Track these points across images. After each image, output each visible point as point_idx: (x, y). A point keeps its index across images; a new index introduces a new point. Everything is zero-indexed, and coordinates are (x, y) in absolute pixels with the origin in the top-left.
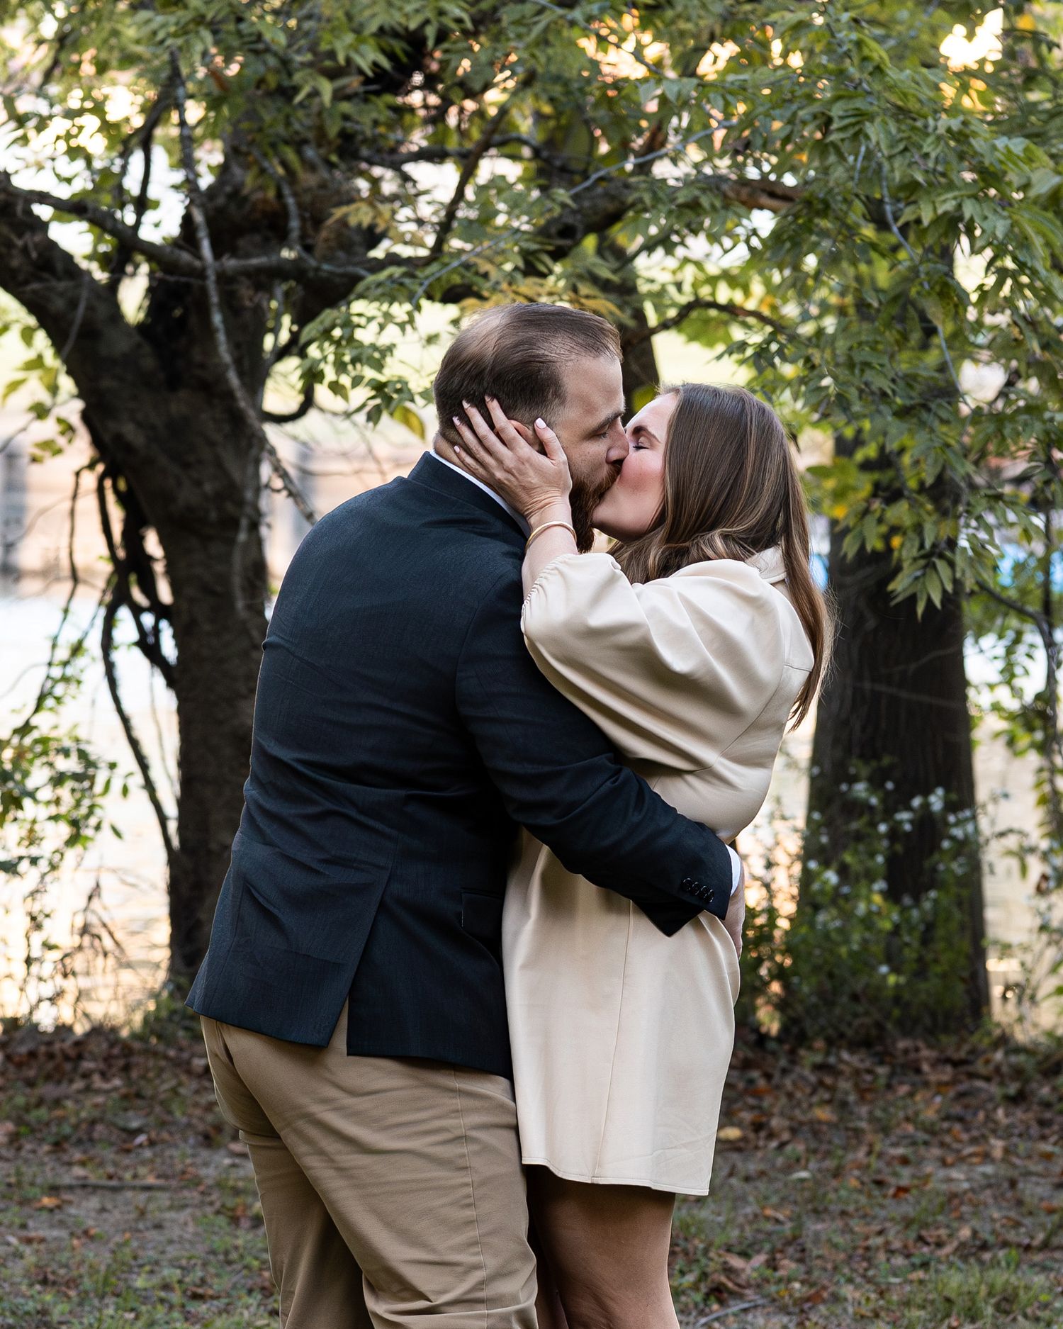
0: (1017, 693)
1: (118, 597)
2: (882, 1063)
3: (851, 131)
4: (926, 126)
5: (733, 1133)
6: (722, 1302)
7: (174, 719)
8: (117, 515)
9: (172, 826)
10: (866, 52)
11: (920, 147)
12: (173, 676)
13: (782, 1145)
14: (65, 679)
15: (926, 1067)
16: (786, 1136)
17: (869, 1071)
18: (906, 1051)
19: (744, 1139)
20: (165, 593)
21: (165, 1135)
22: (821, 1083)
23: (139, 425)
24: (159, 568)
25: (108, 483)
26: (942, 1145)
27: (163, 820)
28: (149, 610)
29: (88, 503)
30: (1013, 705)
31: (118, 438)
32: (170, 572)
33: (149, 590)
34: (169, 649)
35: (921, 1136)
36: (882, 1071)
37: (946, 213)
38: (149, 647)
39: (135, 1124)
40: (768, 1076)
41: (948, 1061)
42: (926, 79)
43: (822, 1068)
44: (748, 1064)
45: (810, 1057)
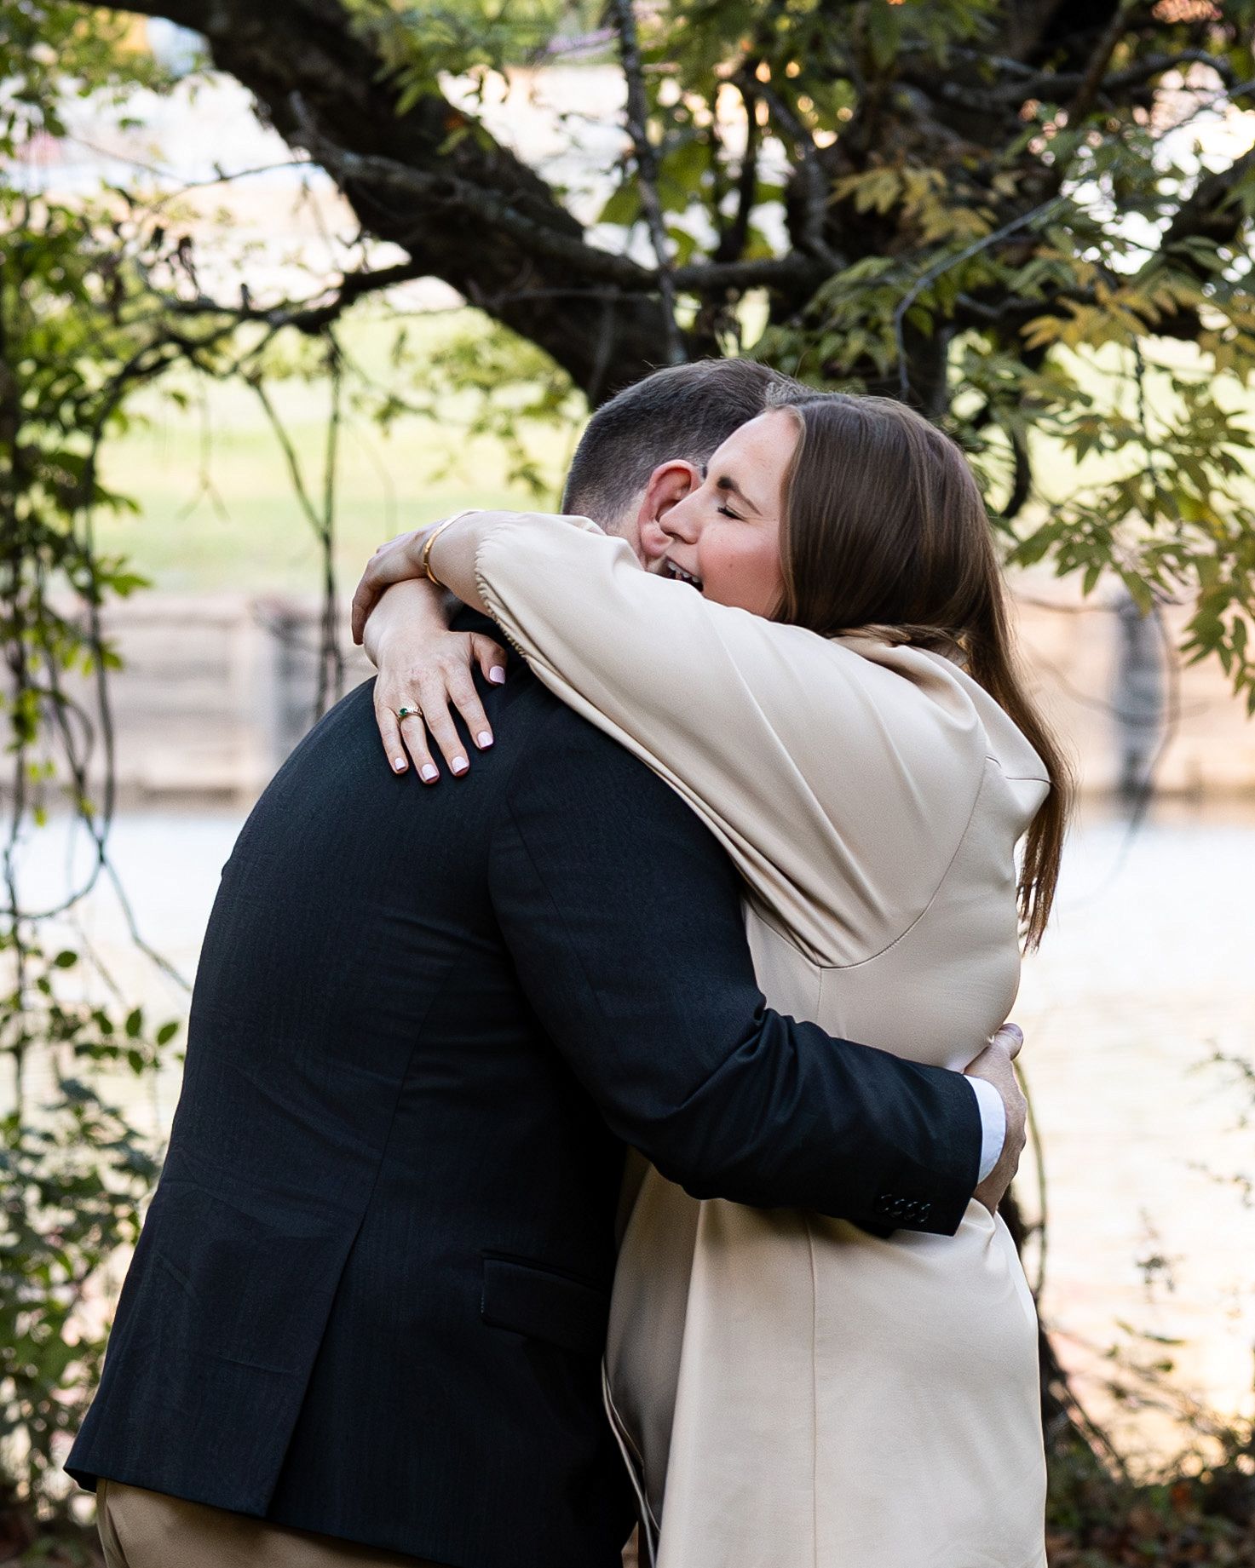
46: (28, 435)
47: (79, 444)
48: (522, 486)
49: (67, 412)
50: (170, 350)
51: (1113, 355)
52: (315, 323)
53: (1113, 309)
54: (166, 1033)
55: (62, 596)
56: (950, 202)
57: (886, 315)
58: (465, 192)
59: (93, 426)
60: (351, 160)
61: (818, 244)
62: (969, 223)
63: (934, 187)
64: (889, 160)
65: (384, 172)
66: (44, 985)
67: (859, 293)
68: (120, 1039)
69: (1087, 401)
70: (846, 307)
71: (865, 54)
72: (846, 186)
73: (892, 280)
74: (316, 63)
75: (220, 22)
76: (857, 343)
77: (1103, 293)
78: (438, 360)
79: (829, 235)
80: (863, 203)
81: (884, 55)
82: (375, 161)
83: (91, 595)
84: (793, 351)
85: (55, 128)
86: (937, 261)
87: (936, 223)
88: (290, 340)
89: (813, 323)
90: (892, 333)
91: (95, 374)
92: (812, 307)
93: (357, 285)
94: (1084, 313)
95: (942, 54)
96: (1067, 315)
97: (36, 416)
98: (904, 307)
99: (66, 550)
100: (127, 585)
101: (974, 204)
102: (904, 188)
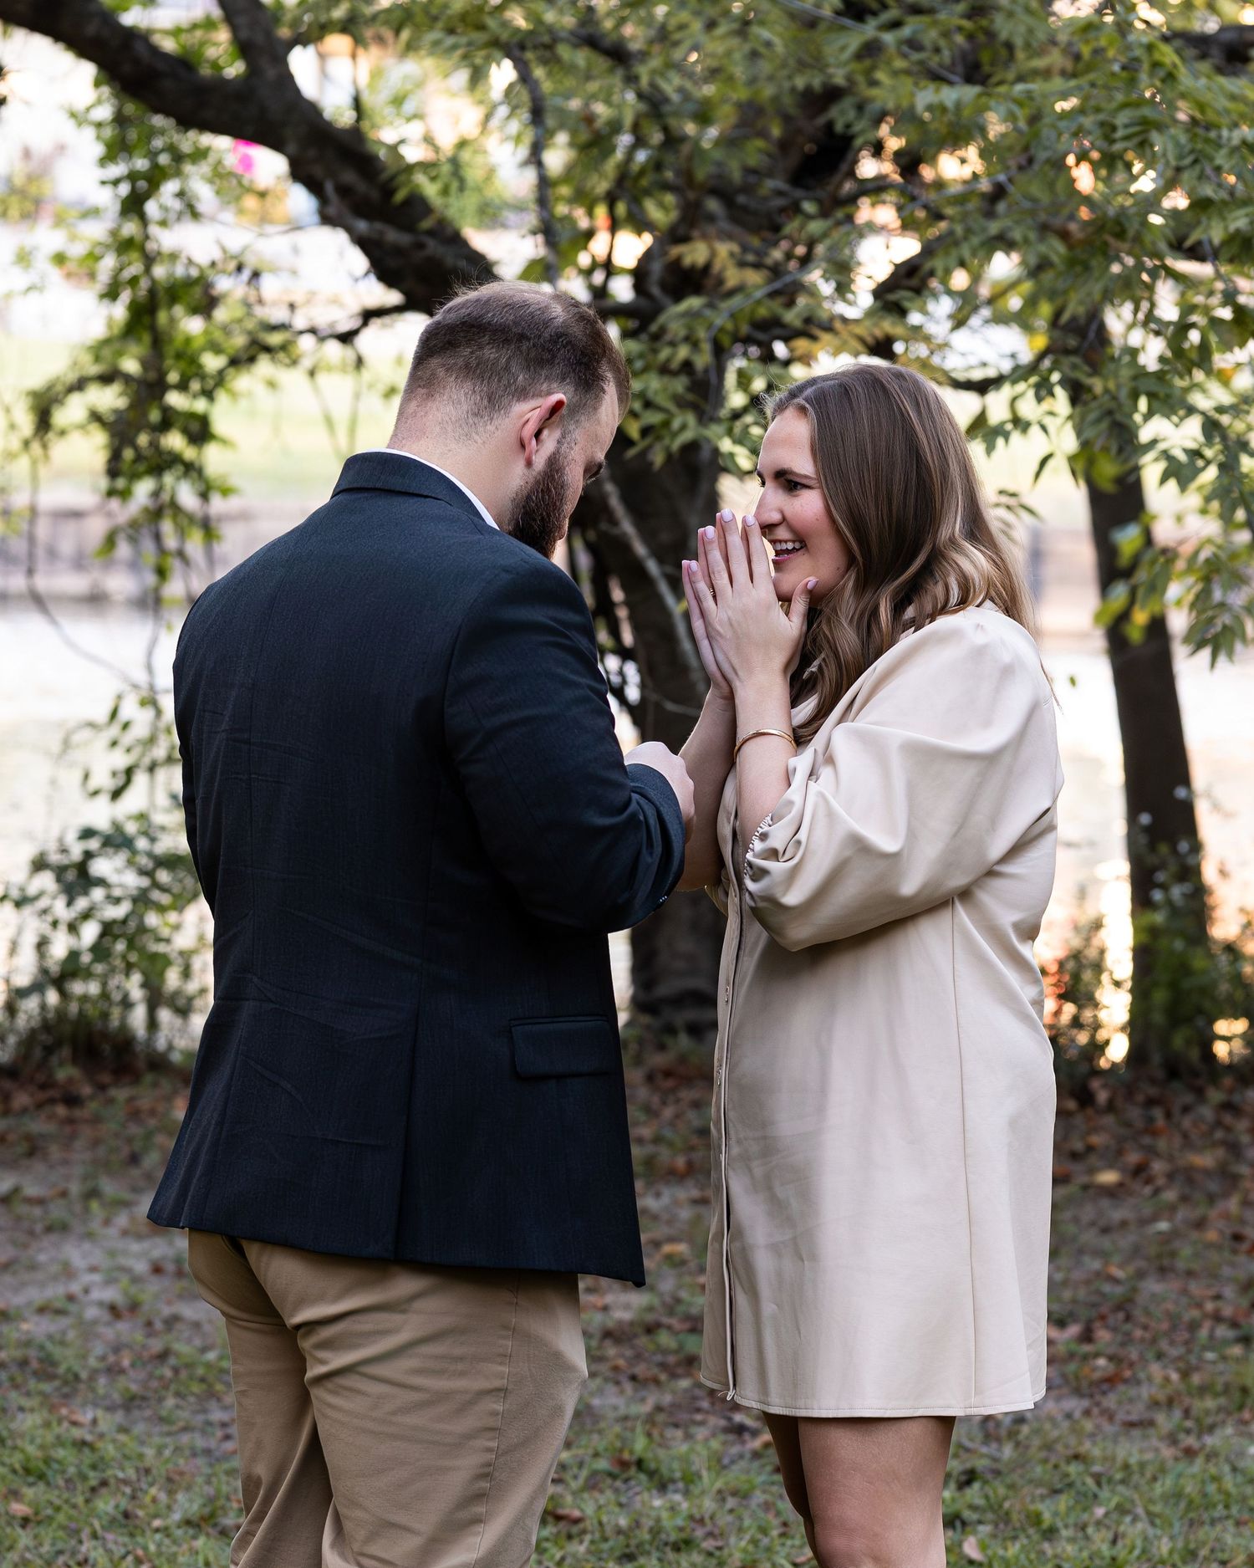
3: (1136, 140)
4: (1220, 137)
5: (1111, 1176)
10: (1157, 56)
11: (1211, 159)
13: (1157, 1191)
16: (1161, 1181)
19: (1121, 1185)
20: (628, 638)
22: (1219, 1123)
24: (622, 613)
28: (614, 652)
32: (632, 618)
33: (615, 632)
34: (633, 692)
37: (1238, 231)
38: (616, 689)
40: (1168, 1115)
42: (1222, 88)
43: (1228, 1107)
44: (1151, 1102)
45: (1215, 1096)
46: (170, 399)
47: (200, 405)
49: (195, 385)
50: (258, 351)
52: (346, 338)
53: (845, 335)
55: (187, 496)
56: (742, 264)
57: (702, 334)
58: (433, 247)
59: (209, 394)
60: (362, 226)
61: (655, 291)
62: (754, 278)
63: (732, 254)
64: (705, 237)
65: (381, 233)
67: (683, 321)
70: (676, 328)
71: (687, 175)
72: (675, 251)
73: (708, 313)
74: (349, 177)
76: (683, 352)
77: (837, 327)
79: (664, 286)
80: (687, 262)
81: (701, 173)
82: (378, 226)
83: (204, 496)
84: (641, 356)
85: (194, 214)
86: (736, 302)
87: (733, 277)
88: (333, 349)
89: (656, 337)
90: (706, 347)
91: (212, 362)
92: (654, 328)
93: (369, 315)
94: (826, 337)
95: (736, 175)
96: (814, 338)
97: (176, 386)
98: (714, 332)
99: (191, 470)
100: (226, 492)
101: (757, 266)
102: (713, 253)
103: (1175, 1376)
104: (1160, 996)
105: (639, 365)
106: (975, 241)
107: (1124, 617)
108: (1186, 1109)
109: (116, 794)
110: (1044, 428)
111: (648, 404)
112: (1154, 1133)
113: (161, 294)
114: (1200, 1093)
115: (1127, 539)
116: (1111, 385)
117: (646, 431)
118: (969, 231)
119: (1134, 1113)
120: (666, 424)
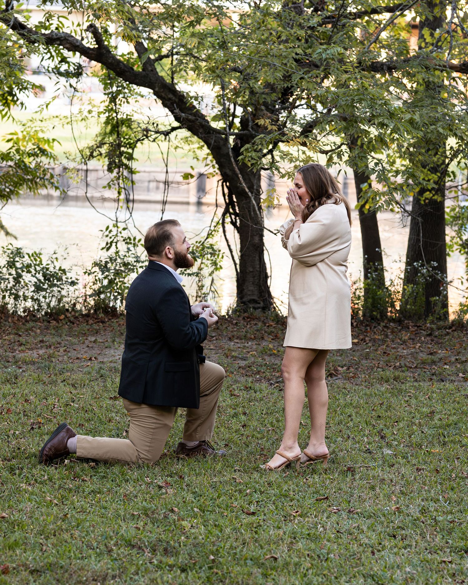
0: (461, 239)
1: (226, 211)
2: (400, 326)
5: (356, 341)
6: (331, 377)
7: (239, 240)
8: (226, 191)
9: (238, 267)
12: (239, 230)
13: (367, 344)
14: (215, 231)
15: (410, 327)
16: (368, 342)
17: (396, 328)
18: (407, 323)
19: (358, 342)
20: (237, 210)
21: (220, 338)
22: (383, 330)
23: (230, 170)
24: (236, 204)
25: (224, 184)
26: (406, 345)
27: (235, 264)
28: (233, 214)
29: (220, 188)
30: (461, 242)
31: (225, 173)
33: (234, 209)
34: (238, 224)
35: (401, 343)
36: (399, 328)
38: (233, 223)
39: (213, 335)
40: (371, 328)
41: (416, 326)
43: (385, 327)
44: (367, 325)
45: (382, 324)
46: (122, 149)
47: (130, 151)
48: (196, 160)
49: (128, 146)
50: (144, 137)
51: (295, 148)
52: (167, 134)
53: (295, 141)
54: (140, 240)
56: (272, 125)
59: (132, 148)
61: (250, 129)
62: (275, 128)
63: (269, 122)
64: (262, 117)
66: (121, 233)
67: (260, 140)
68: (132, 241)
69: (292, 155)
70: (258, 142)
72: (257, 121)
73: (265, 138)
75: (157, 89)
76: (260, 147)
77: (294, 139)
78: (182, 139)
80: (259, 124)
83: (131, 174)
85: (128, 102)
86: (271, 135)
87: (270, 127)
88: (163, 137)
89: (253, 144)
90: (265, 146)
93: (174, 129)
94: (291, 142)
97: (123, 146)
98: (267, 142)
99: (127, 167)
100: (137, 173)
102: (265, 122)
103: (367, 377)
104: (370, 300)
105: (250, 150)
106: (325, 122)
107: (363, 206)
108: (375, 327)
109: (108, 249)
110: (340, 164)
111: (252, 159)
112: (367, 332)
113: (120, 122)
114: (379, 324)
115: (364, 186)
116: (354, 155)
117: (252, 165)
118: (324, 120)
119: (363, 328)
120: (257, 163)
